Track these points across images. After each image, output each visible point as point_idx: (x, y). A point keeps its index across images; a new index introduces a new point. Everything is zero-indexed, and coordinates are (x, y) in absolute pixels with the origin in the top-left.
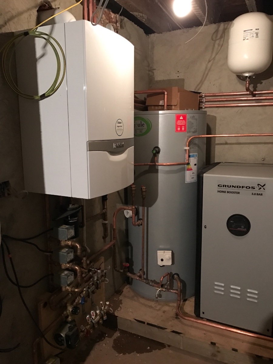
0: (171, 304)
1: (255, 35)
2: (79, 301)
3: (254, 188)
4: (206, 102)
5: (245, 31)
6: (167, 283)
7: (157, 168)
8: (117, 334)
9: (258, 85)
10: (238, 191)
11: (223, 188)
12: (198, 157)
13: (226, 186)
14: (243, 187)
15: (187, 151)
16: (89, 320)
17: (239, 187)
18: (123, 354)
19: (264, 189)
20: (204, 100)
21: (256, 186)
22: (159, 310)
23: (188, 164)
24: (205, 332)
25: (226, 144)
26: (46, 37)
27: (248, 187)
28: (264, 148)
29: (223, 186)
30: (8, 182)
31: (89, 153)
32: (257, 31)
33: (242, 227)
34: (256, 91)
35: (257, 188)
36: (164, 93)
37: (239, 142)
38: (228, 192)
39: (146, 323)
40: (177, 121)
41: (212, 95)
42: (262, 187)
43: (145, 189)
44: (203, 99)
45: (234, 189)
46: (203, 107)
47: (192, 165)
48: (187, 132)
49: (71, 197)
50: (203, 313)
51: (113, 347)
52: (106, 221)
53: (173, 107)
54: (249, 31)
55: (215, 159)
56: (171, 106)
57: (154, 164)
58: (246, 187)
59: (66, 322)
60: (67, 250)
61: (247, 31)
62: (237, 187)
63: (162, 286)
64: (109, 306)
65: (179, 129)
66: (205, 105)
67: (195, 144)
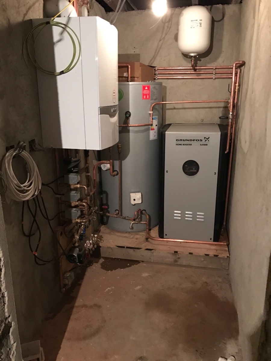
0: (141, 233)
1: (199, 25)
2: (81, 232)
3: (202, 141)
4: (158, 74)
5: (192, 21)
6: (138, 217)
7: (128, 129)
8: (102, 260)
9: (198, 62)
10: (190, 143)
11: (180, 142)
12: (158, 120)
13: (182, 140)
14: (194, 140)
15: (151, 114)
16: (86, 247)
17: (191, 140)
18: (111, 271)
19: (209, 141)
20: (157, 73)
21: (203, 139)
22: (133, 238)
23: (152, 125)
24: (169, 246)
25: (175, 108)
26: (63, 26)
27: (198, 140)
28: (203, 111)
29: (180, 140)
30: (34, 139)
31: (100, 116)
32: (200, 22)
33: (194, 169)
34: (196, 67)
35: (204, 140)
36: (128, 67)
37: (184, 107)
38: (183, 145)
39: (125, 247)
40: (143, 91)
41: (163, 68)
42: (207, 139)
43: (121, 145)
44: (156, 71)
45: (188, 142)
46: (157, 79)
47: (154, 126)
48: (150, 100)
49: (85, 149)
50: (166, 235)
51: (101, 268)
52: (89, 173)
53: (136, 79)
54: (194, 21)
55: (166, 121)
56: (134, 77)
57: (127, 125)
58: (196, 140)
59: (75, 247)
60: (75, 192)
61: (193, 21)
62: (190, 141)
63: (134, 220)
64: (97, 237)
65: (145, 97)
66: (158, 77)
67: (156, 109)
